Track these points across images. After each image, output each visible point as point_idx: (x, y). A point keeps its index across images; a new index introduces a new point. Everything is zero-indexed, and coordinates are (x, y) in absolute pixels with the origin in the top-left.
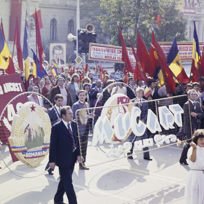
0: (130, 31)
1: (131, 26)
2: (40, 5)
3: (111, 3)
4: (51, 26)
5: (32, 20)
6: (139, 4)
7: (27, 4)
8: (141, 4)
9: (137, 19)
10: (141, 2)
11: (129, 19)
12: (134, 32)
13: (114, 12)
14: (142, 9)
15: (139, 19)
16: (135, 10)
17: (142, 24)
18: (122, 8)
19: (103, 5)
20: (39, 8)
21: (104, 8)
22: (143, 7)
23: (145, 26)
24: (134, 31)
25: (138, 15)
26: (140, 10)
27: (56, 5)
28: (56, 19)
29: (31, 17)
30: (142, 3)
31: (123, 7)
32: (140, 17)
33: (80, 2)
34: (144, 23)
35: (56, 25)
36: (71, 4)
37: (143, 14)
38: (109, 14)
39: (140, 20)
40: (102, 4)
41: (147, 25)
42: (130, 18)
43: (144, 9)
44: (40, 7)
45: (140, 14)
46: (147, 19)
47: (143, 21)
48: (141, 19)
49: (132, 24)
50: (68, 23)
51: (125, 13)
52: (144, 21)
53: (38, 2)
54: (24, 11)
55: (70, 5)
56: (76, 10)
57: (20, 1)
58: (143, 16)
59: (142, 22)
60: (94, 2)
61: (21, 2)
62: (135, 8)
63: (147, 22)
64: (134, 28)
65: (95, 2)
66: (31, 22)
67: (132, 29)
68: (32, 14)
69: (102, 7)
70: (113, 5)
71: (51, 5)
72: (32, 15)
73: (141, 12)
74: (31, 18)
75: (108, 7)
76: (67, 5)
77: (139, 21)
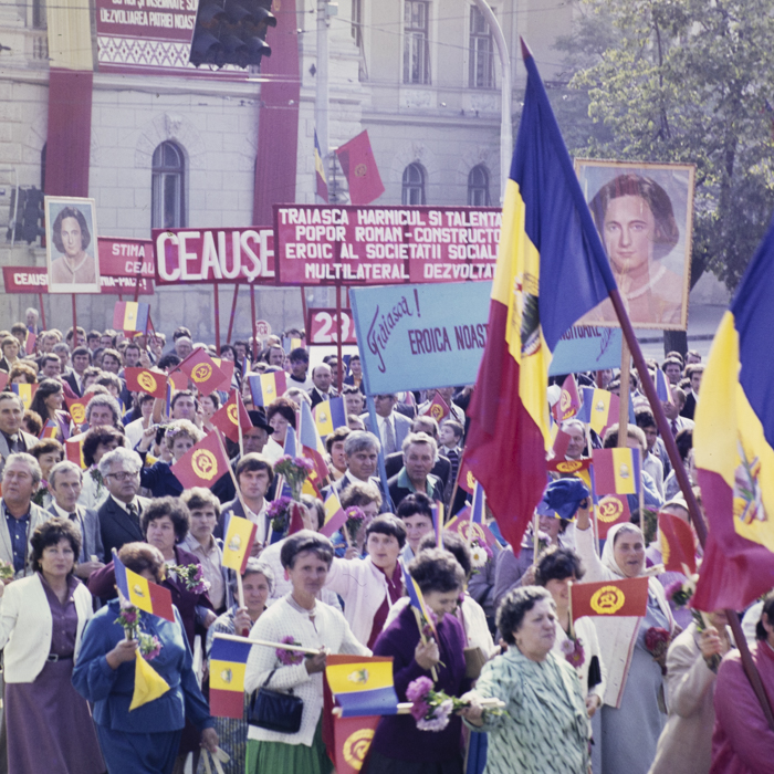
0: (703, 204)
1: (706, 183)
2: (364, 113)
3: (631, 99)
4: (404, 191)
5: (335, 168)
6: (736, 102)
7: (316, 110)
8: (742, 101)
9: (730, 157)
10: (743, 93)
11: (699, 156)
12: (719, 206)
13: (638, 134)
14: (746, 121)
15: (736, 157)
16: (720, 125)
17: (749, 174)
18: (671, 119)
19: (600, 108)
20: (359, 124)
21: (601, 119)
22: (750, 113)
23: (760, 181)
24: (718, 200)
25: (734, 143)
26: (741, 124)
27: (422, 114)
28: (424, 163)
29: (334, 158)
30: (748, 95)
31: (675, 115)
32: (740, 148)
33: (513, 99)
34: (754, 170)
35: (422, 186)
36: (480, 109)
37: (752, 139)
38: (623, 142)
39: (742, 160)
40: (594, 103)
41: (768, 181)
42: (703, 153)
43: (754, 117)
44: (362, 121)
45: (741, 138)
46: (766, 156)
47: (751, 163)
48: (746, 158)
49: (709, 175)
50: (470, 180)
51: (682, 136)
52: (755, 163)
53: (357, 103)
54: (307, 136)
55: (477, 112)
56: (497, 130)
57: (292, 102)
58: (752, 144)
59: (747, 169)
60: (564, 97)
61: (296, 105)
62: (720, 115)
63: (766, 167)
64: (720, 191)
65: (569, 100)
66: (331, 179)
67: (712, 194)
68: (336, 148)
69: (594, 116)
70: (637, 105)
71: (404, 114)
72: (335, 151)
73: (742, 129)
74: (331, 164)
75: (617, 115)
76: (463, 113)
77: (737, 163)
